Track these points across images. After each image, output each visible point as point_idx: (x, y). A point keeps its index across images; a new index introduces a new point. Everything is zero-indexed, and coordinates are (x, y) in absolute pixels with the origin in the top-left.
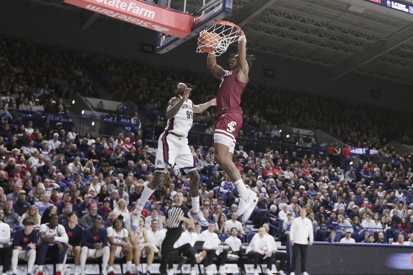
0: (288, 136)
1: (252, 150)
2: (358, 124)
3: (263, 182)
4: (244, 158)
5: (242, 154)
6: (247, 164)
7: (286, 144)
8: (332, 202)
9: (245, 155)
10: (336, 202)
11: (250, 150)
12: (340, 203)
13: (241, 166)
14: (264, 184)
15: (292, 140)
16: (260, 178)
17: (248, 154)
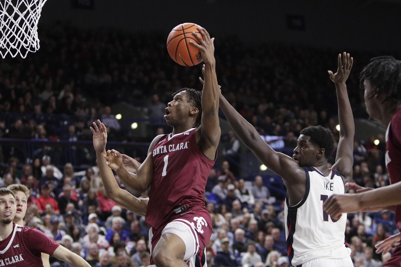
0: (134, 126)
1: (69, 162)
2: (268, 86)
3: (100, 225)
4: (55, 179)
5: (50, 172)
6: (62, 191)
7: (133, 143)
8: (236, 252)
9: (57, 174)
10: (245, 251)
11: (64, 164)
12: (252, 253)
13: (52, 197)
14: (103, 229)
15: (144, 134)
16: (94, 219)
17: (62, 170)
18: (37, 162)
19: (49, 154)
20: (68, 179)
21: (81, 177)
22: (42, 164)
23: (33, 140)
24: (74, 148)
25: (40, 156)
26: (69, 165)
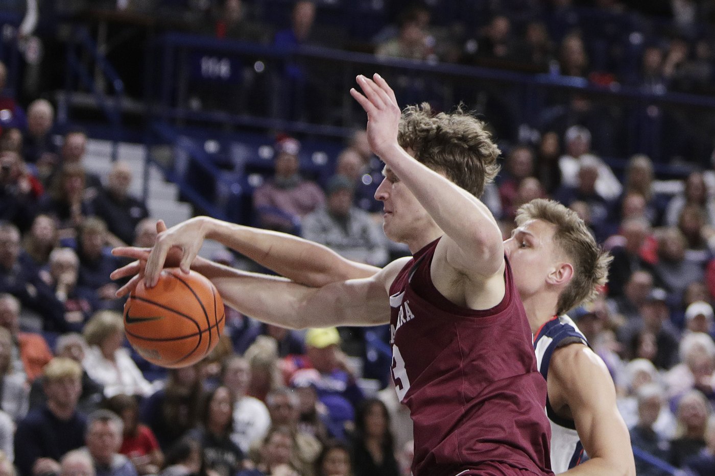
18: (550, 144)
19: (583, 122)
20: (636, 201)
21: (668, 198)
22: (564, 149)
23: (542, 79)
24: (653, 111)
25: (559, 126)
26: (642, 163)
